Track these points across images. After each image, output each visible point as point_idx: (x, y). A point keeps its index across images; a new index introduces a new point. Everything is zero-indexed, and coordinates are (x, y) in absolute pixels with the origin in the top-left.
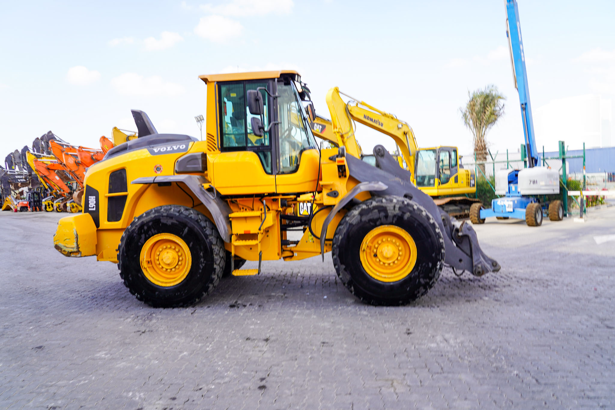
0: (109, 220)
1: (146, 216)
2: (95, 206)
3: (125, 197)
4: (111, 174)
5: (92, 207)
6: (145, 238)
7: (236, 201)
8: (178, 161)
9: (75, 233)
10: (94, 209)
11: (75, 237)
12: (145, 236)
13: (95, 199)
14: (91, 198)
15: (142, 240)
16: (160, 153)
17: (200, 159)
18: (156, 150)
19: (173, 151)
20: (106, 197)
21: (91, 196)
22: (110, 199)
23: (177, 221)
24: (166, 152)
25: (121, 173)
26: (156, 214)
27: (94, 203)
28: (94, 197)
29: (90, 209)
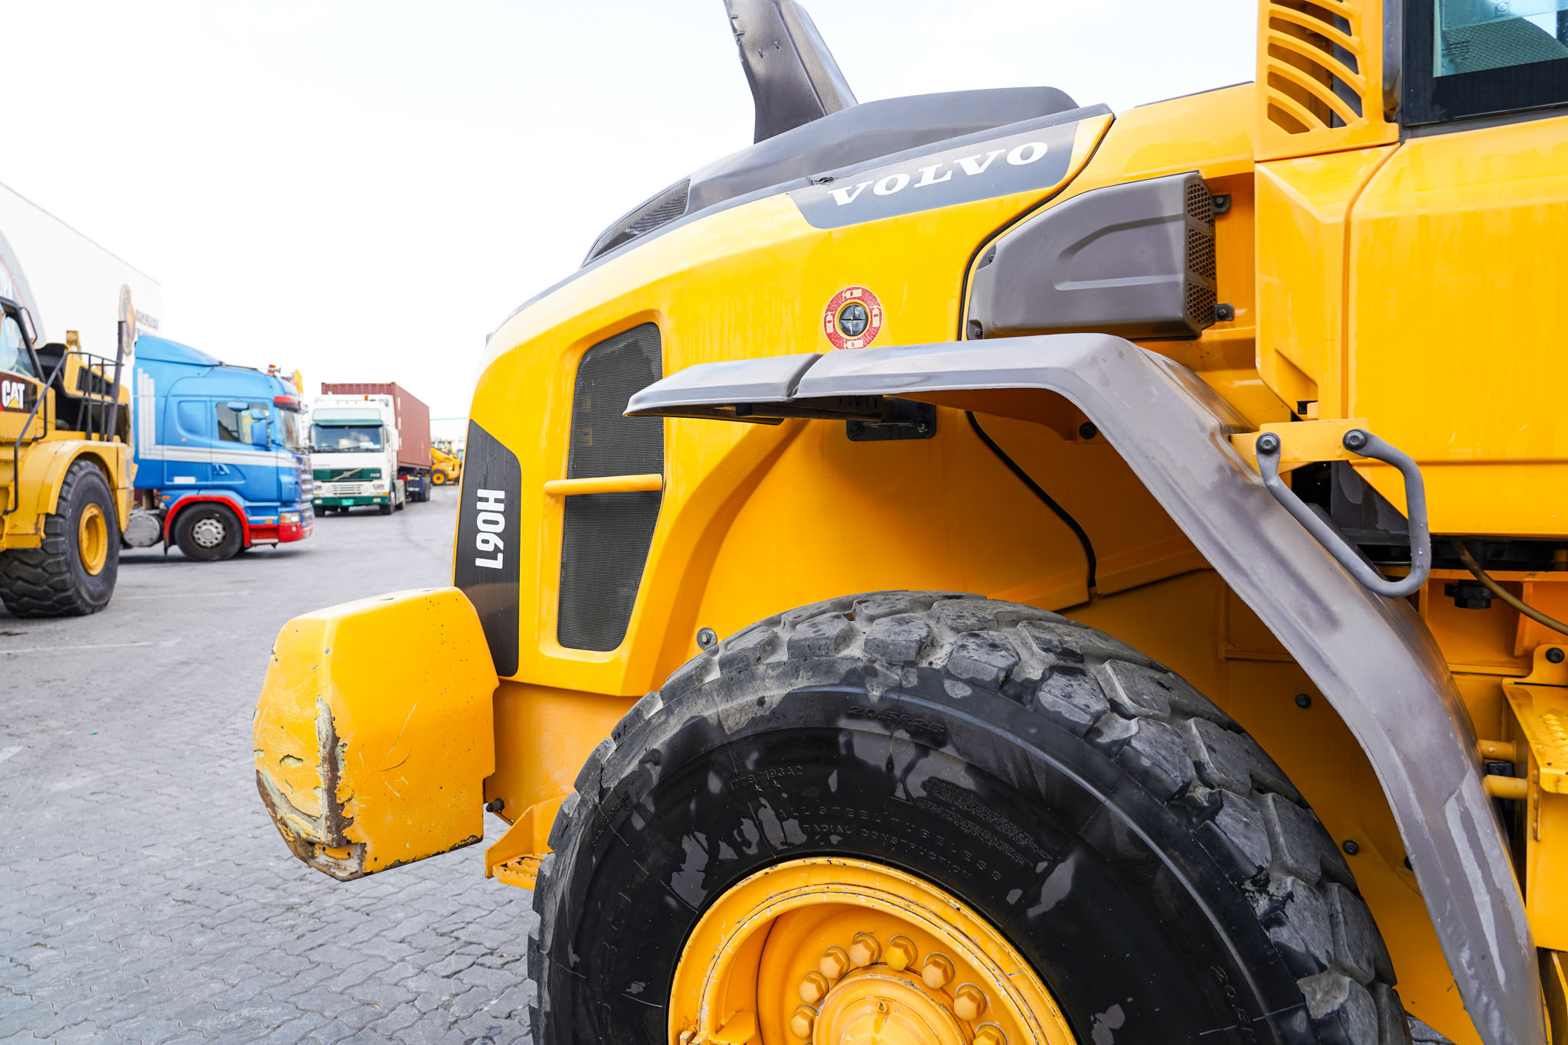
0: (564, 639)
1: (727, 687)
2: (501, 545)
3: (652, 499)
4: (584, 357)
5: (490, 548)
6: (708, 870)
7: (1516, 589)
8: (989, 259)
9: (325, 729)
10: (498, 564)
11: (322, 753)
12: (713, 851)
13: (501, 507)
14: (486, 500)
15: (687, 882)
16: (868, 208)
17: (1174, 219)
18: (841, 196)
19: (960, 189)
20: (553, 495)
21: (485, 488)
22: (576, 507)
23: (972, 769)
24: (915, 199)
25: (634, 349)
26: (801, 683)
27: (500, 528)
28: (501, 495)
29: (480, 562)
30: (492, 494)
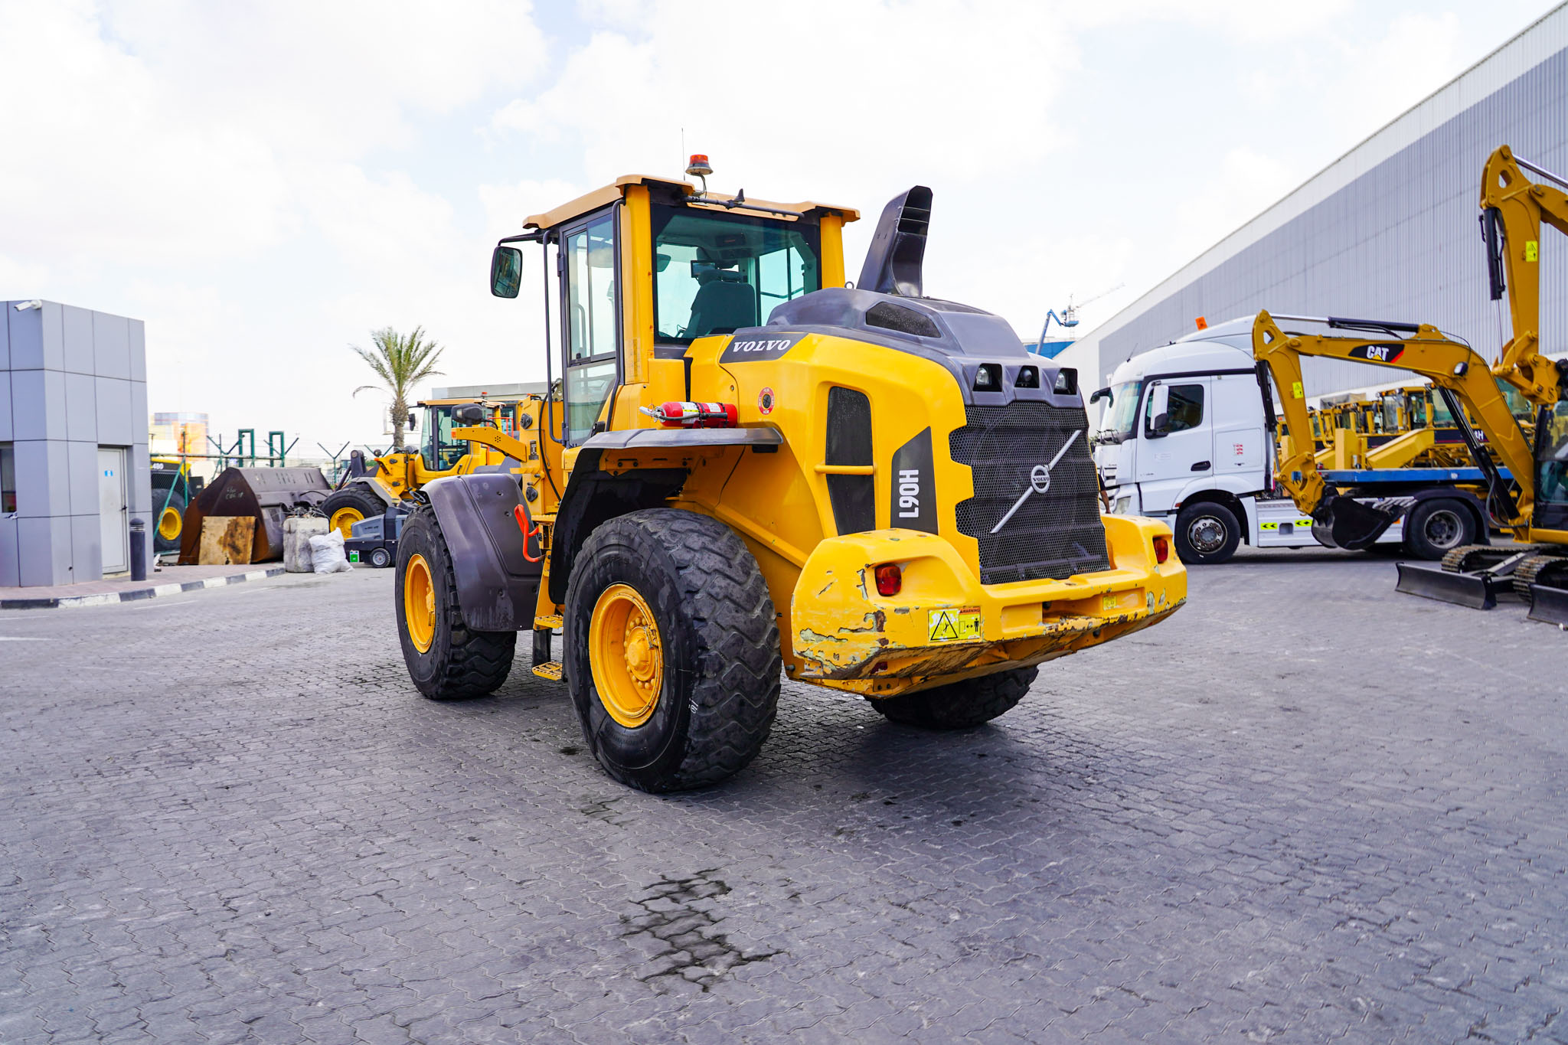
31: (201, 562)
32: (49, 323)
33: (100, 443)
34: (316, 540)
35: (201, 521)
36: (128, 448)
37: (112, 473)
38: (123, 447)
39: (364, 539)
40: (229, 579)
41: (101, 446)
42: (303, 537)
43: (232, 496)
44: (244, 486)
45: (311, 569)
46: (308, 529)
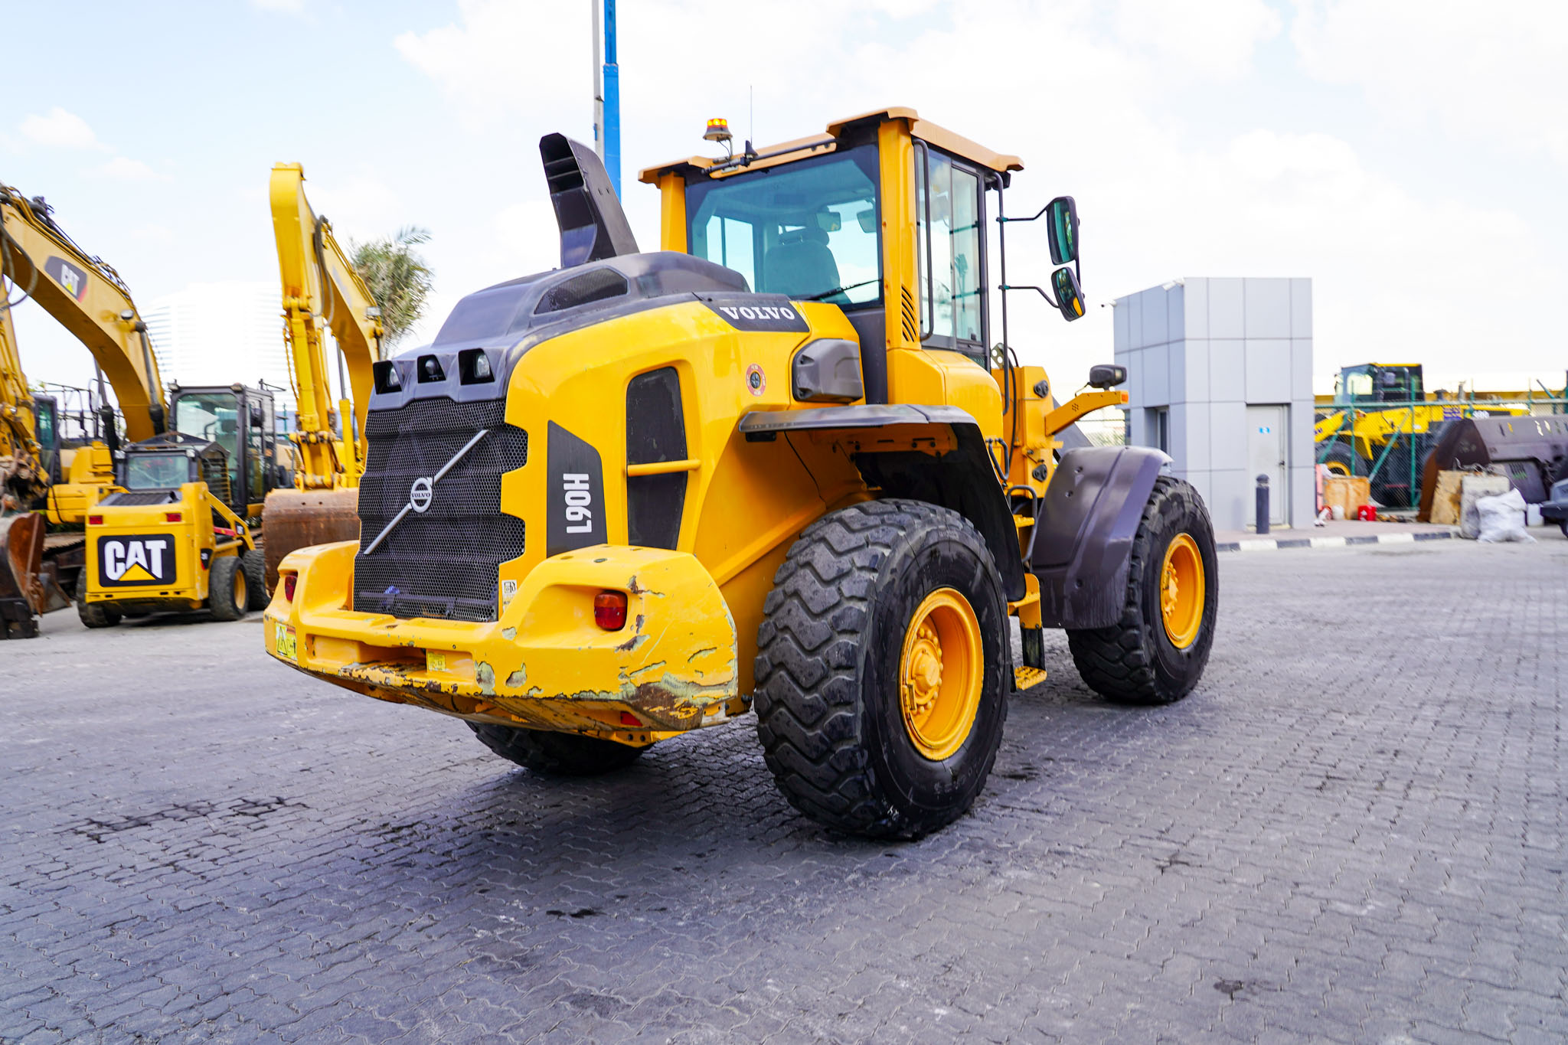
2: (589, 514)
3: (681, 479)
4: (630, 383)
5: (579, 518)
10: (588, 528)
13: (587, 486)
14: (572, 482)
18: (730, 312)
21: (570, 472)
22: (635, 484)
25: (661, 382)
27: (587, 501)
28: (586, 477)
29: (570, 530)
30: (577, 477)
31: (1433, 520)
32: (1192, 300)
33: (1250, 401)
34: (1484, 503)
35: (1437, 474)
36: (1288, 405)
37: (1268, 430)
38: (1282, 405)
39: (1560, 505)
40: (1350, 541)
41: (1248, 405)
42: (1471, 498)
43: (1466, 449)
44: (1476, 439)
45: (1475, 536)
46: (1480, 489)
